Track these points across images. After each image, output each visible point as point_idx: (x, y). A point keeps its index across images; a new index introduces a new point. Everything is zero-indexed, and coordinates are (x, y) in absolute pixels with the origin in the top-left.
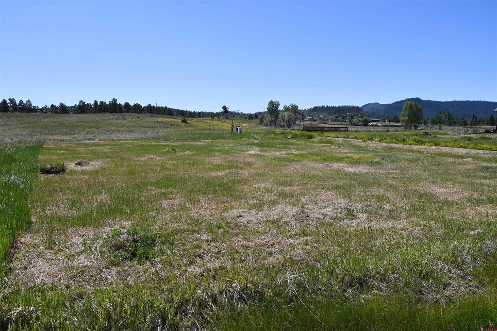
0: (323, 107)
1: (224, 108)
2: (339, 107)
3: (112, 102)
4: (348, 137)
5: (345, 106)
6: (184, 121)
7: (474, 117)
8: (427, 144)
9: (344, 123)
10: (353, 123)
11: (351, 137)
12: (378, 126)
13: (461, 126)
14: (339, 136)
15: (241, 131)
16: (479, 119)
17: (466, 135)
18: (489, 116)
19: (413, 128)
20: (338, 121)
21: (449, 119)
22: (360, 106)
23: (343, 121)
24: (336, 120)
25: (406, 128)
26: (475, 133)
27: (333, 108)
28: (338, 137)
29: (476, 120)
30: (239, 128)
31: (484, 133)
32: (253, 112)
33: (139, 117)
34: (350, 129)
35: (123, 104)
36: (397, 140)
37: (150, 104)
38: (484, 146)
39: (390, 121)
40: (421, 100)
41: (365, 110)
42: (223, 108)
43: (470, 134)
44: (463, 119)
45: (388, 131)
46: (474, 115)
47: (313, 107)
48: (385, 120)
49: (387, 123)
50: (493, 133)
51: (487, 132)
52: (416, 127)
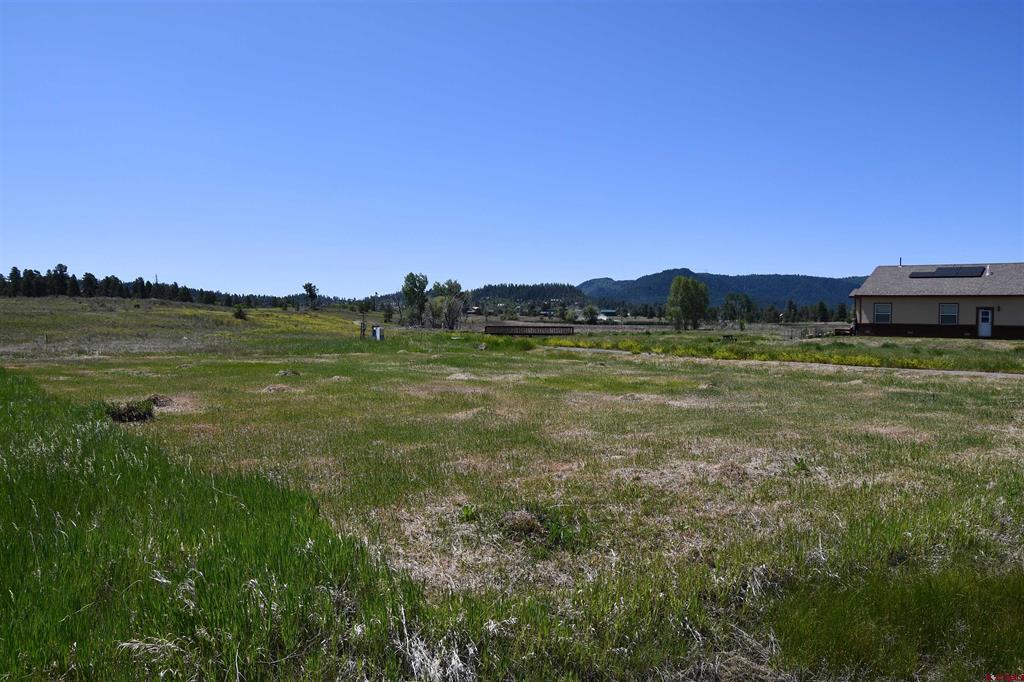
0: (503, 287)
1: (309, 287)
2: (535, 286)
3: (55, 271)
4: (598, 346)
5: (547, 285)
6: (240, 315)
7: (791, 306)
8: (756, 356)
9: (547, 318)
10: (567, 317)
11: (605, 345)
12: (616, 323)
13: (770, 322)
14: (581, 344)
15: (382, 336)
16: (799, 309)
17: (804, 341)
18: (817, 304)
19: (689, 327)
20: (535, 315)
21: (749, 311)
22: (576, 284)
23: (546, 315)
24: (532, 312)
25: (678, 328)
26: (819, 337)
27: (523, 288)
28: (578, 347)
29: (796, 311)
30: (378, 330)
31: (833, 335)
32: (360, 297)
33: (138, 306)
34: (579, 331)
35: (80, 277)
36: (697, 350)
37: (141, 279)
38: (859, 358)
39: (635, 314)
40: (693, 273)
41: (586, 292)
42: (305, 287)
43: (811, 337)
44: (772, 308)
45: (648, 333)
46: (791, 303)
47: (482, 287)
48: (627, 312)
49: (631, 318)
50: (850, 335)
51: (839, 333)
52: (696, 326)
